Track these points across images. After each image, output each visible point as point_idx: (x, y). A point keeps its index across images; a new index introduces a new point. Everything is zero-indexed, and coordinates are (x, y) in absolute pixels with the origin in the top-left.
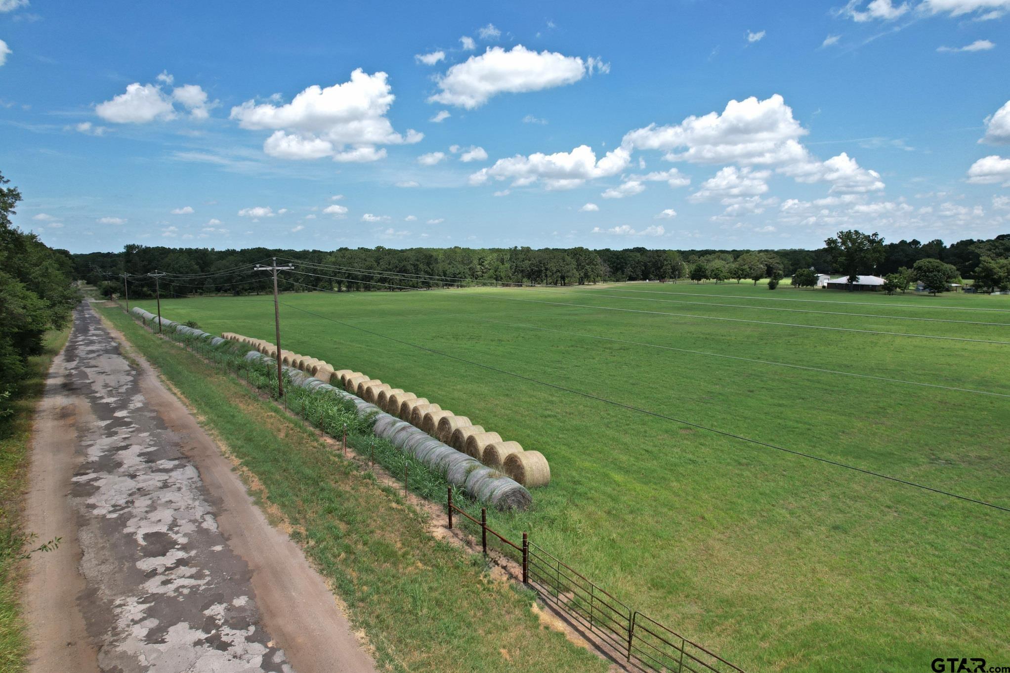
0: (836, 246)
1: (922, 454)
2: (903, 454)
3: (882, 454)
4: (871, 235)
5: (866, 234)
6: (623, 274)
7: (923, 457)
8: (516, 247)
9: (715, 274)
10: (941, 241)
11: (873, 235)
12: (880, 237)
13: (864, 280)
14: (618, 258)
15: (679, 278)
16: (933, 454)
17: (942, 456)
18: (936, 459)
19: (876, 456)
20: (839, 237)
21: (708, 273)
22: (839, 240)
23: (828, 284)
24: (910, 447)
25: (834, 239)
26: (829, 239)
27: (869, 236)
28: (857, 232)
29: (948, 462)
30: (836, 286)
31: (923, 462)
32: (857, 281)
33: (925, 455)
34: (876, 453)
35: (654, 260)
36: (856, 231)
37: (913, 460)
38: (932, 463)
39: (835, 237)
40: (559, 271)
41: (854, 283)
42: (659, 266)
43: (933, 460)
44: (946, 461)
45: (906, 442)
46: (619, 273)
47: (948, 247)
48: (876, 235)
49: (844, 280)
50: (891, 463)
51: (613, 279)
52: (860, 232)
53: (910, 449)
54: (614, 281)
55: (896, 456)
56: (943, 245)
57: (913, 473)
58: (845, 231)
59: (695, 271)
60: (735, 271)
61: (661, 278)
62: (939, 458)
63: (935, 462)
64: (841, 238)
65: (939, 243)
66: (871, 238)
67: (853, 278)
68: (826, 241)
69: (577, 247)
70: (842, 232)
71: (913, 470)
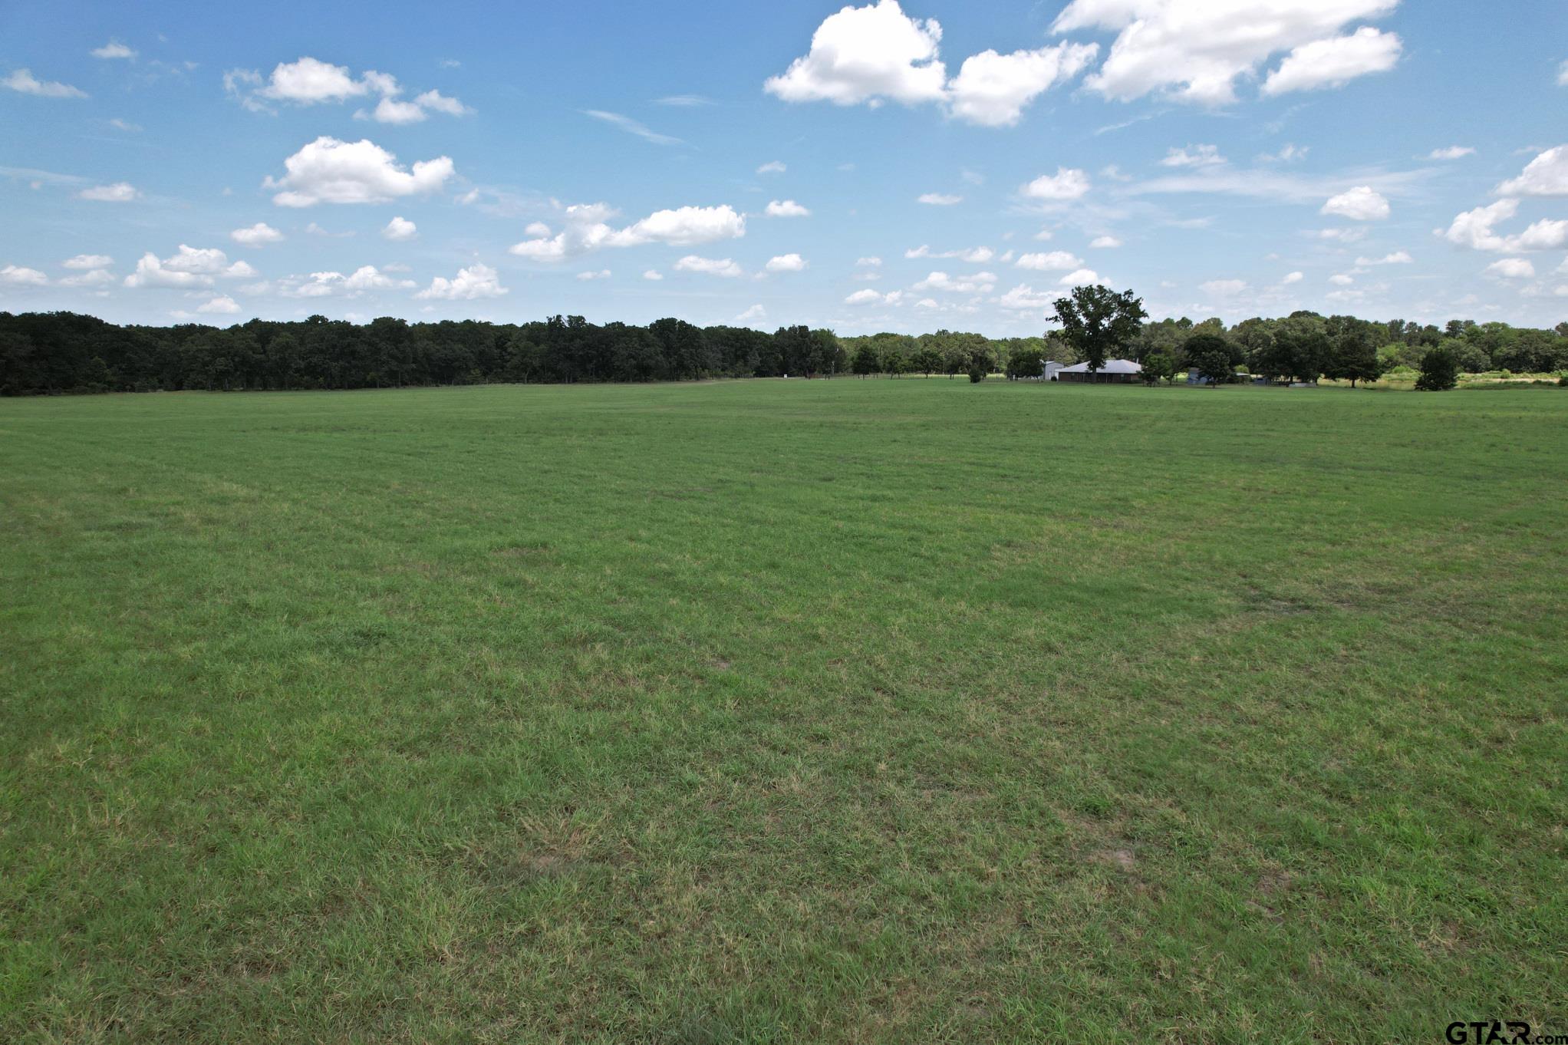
0: (1071, 311)
1: (1222, 587)
2: (1169, 589)
3: (1103, 592)
4: (1123, 294)
5: (1117, 291)
6: (746, 365)
7: (1224, 592)
8: (559, 317)
9: (890, 363)
10: (1219, 320)
11: (1126, 293)
12: (1135, 297)
13: (1113, 365)
14: (737, 340)
15: (837, 371)
16: (1255, 587)
17: (1278, 589)
18: (1263, 599)
19: (1085, 596)
20: (1075, 296)
21: (880, 362)
22: (1076, 301)
23: (1060, 373)
24: (1184, 569)
25: (1068, 300)
26: (1060, 300)
27: (1120, 295)
28: (1101, 288)
29: (1297, 603)
30: (1072, 377)
31: (1229, 607)
32: (1103, 367)
33: (1231, 588)
34: (1087, 589)
35: (794, 342)
36: (1099, 286)
37: (1196, 603)
38: (1254, 609)
39: (1069, 297)
40: (633, 357)
41: (1099, 370)
42: (804, 351)
43: (1254, 601)
44: (1293, 600)
45: (1176, 561)
46: (740, 363)
47: (1229, 329)
48: (1129, 293)
49: (1083, 367)
50: (1128, 613)
51: (729, 373)
52: (1106, 288)
53: (1188, 574)
54: (731, 377)
55: (1145, 595)
56: (1223, 326)
57: (1199, 643)
58: (1084, 285)
59: (859, 358)
60: (922, 358)
61: (807, 371)
62: (1271, 596)
63: (1263, 604)
64: (1077, 298)
65: (1217, 322)
66: (1123, 298)
67: (1097, 362)
68: (1055, 304)
69: (665, 318)
70: (1079, 289)
71: (1200, 633)
